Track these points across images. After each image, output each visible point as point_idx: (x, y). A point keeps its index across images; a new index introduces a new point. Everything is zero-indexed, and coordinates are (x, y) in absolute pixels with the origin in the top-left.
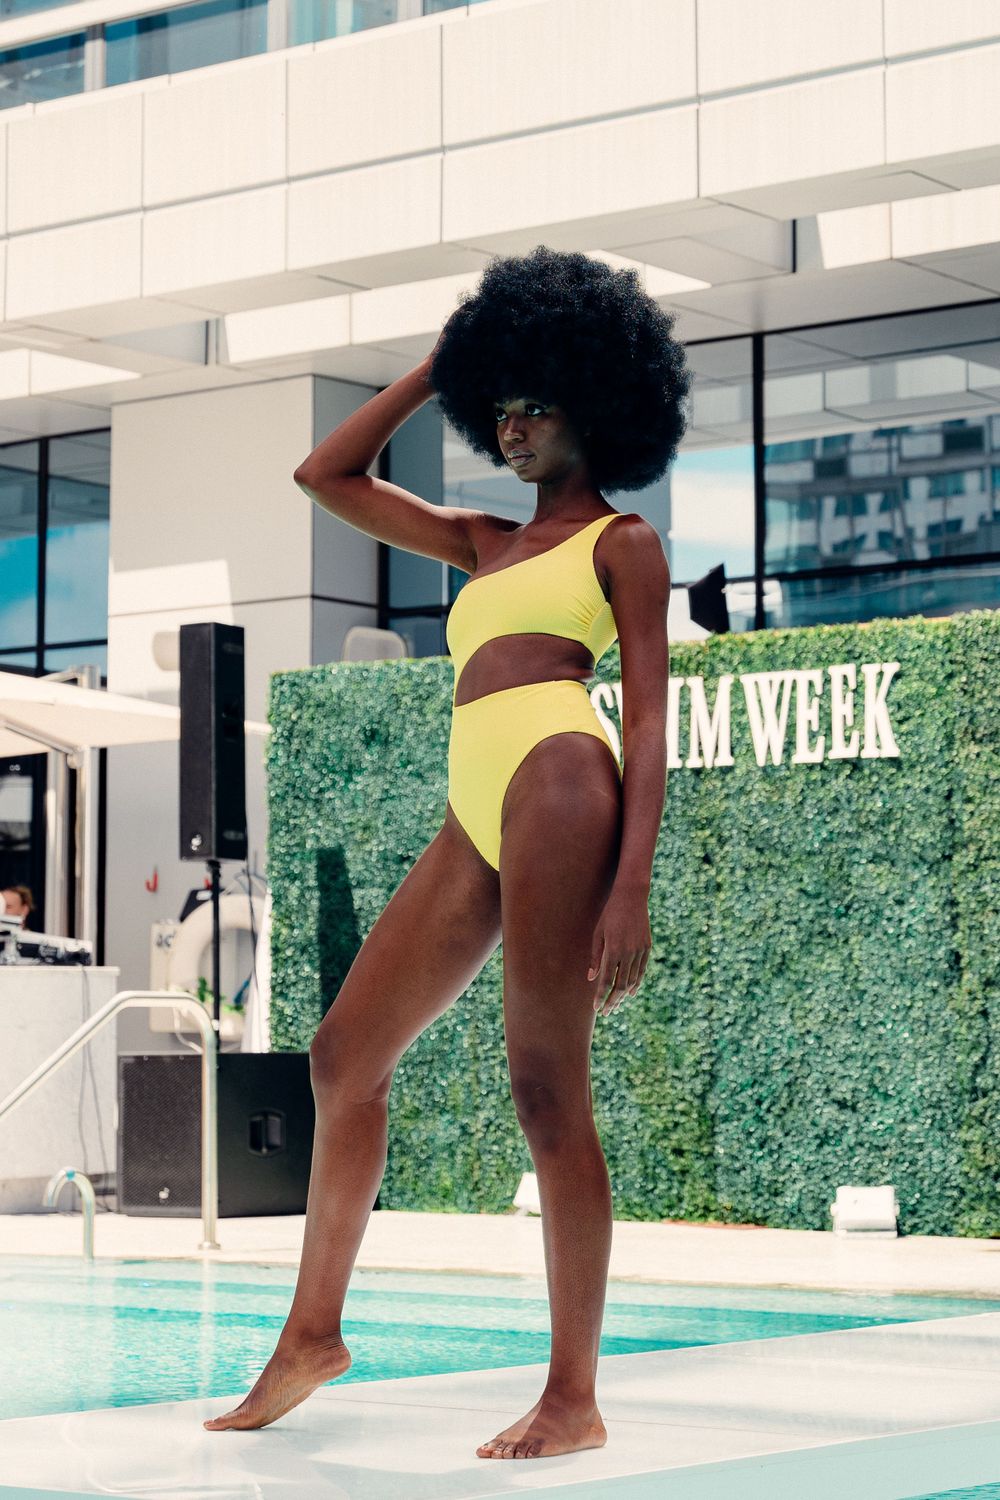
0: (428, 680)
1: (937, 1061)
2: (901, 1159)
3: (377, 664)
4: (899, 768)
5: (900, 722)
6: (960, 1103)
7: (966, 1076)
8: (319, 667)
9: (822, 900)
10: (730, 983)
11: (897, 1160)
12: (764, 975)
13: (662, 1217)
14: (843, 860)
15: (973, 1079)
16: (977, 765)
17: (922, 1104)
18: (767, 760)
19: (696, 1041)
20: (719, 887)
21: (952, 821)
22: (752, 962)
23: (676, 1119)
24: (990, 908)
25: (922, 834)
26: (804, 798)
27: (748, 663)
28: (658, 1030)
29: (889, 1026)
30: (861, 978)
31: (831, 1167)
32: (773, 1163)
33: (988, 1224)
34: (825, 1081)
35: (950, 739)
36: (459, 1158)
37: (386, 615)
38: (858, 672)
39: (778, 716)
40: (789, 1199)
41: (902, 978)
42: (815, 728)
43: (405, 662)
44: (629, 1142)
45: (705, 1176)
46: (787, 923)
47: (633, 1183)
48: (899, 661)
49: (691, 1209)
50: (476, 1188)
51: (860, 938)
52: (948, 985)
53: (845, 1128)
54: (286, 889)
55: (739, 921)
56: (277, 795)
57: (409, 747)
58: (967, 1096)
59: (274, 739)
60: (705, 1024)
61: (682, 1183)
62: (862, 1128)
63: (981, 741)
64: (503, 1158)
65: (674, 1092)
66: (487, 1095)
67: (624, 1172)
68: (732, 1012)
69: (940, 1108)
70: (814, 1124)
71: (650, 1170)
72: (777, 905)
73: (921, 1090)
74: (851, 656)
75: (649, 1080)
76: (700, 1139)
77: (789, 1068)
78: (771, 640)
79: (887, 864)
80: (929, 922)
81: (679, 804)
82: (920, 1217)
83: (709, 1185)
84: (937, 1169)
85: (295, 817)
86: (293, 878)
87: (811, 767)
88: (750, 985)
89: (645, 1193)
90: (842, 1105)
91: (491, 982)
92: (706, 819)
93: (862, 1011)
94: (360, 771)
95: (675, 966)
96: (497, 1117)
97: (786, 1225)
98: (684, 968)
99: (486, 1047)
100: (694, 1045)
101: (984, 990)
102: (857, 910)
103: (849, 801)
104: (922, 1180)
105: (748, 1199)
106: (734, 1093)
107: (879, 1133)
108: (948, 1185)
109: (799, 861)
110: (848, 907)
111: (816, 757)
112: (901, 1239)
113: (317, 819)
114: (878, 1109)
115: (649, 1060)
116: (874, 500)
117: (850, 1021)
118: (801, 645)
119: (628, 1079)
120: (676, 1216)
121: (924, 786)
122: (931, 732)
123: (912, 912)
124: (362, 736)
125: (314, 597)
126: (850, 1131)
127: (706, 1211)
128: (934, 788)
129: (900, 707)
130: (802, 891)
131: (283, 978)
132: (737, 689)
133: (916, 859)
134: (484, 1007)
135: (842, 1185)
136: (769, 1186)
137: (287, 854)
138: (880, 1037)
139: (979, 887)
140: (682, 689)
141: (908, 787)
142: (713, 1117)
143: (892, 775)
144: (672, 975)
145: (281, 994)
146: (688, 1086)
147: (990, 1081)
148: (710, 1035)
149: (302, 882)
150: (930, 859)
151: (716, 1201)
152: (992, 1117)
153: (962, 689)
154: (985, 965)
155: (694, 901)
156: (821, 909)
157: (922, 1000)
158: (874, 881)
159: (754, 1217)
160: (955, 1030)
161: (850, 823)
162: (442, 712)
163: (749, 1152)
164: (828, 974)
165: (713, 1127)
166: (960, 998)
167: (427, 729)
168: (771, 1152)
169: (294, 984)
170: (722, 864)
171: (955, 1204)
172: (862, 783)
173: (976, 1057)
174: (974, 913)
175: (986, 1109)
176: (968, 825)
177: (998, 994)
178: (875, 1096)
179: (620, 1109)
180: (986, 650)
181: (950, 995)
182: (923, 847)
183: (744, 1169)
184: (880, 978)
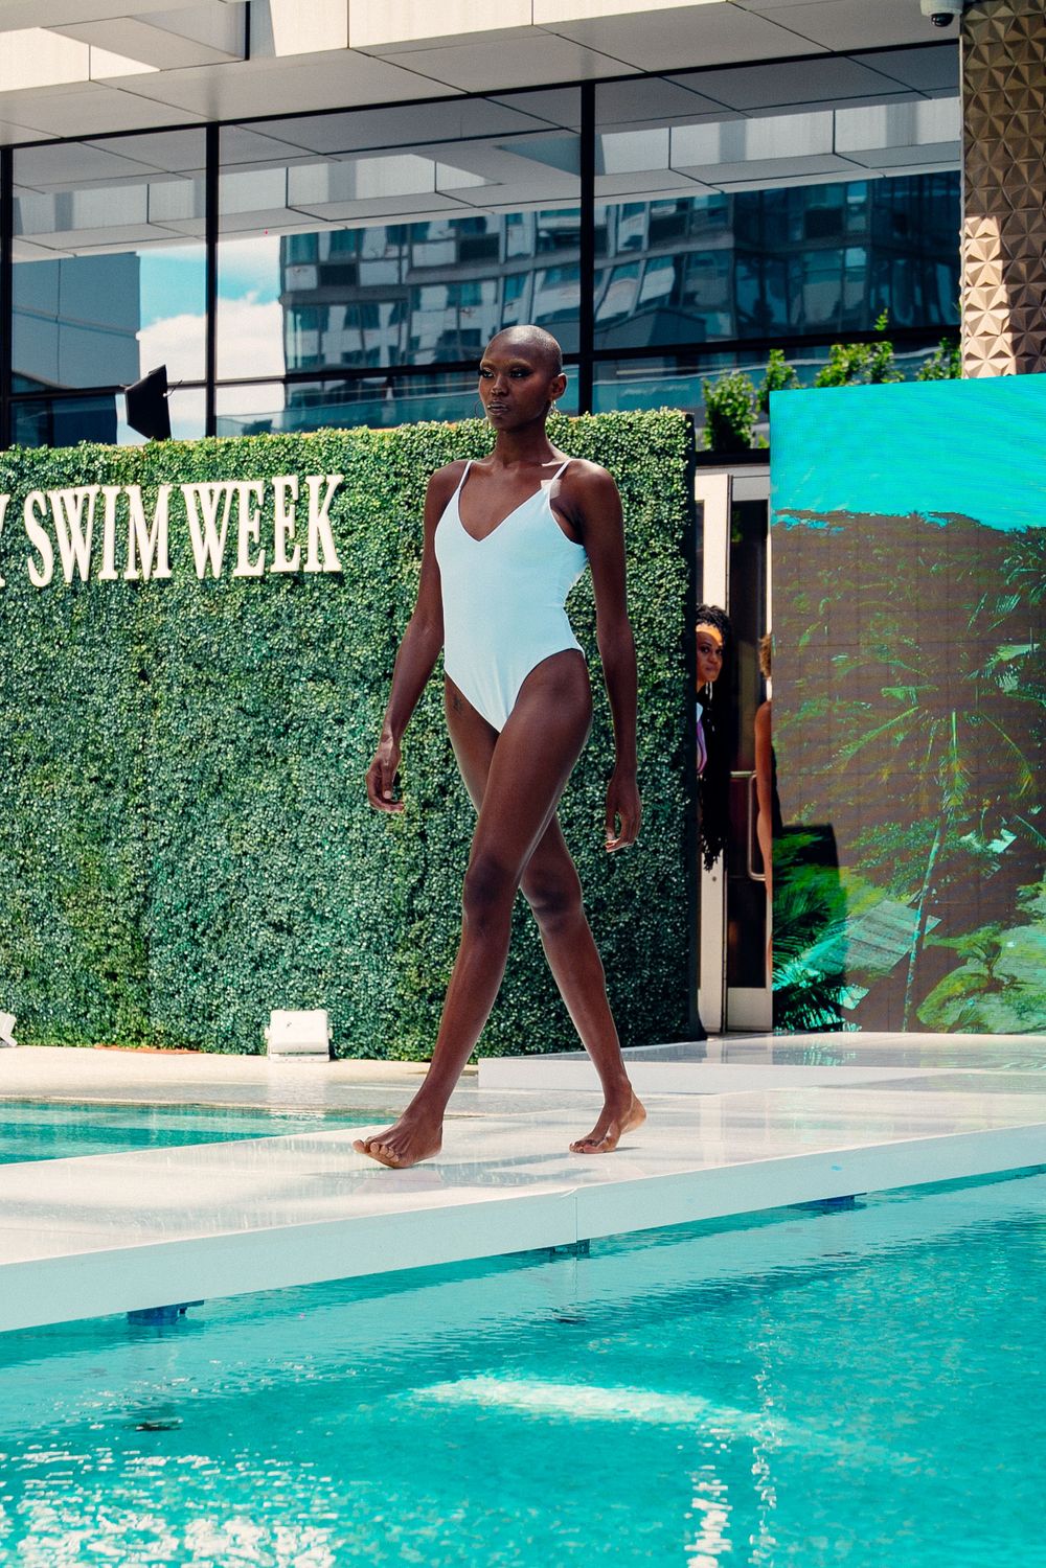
1: (374, 883)
2: (337, 982)
4: (342, 584)
5: (343, 536)
6: (396, 925)
7: (402, 899)
9: (261, 718)
10: (166, 803)
11: (333, 983)
12: (200, 795)
13: (94, 1042)
14: (283, 677)
15: (410, 902)
17: (358, 927)
18: (205, 574)
19: (131, 863)
20: (155, 704)
21: (394, 639)
22: (189, 782)
23: (109, 942)
25: (364, 652)
26: (244, 613)
27: (188, 471)
28: (91, 851)
29: (327, 848)
30: (299, 798)
31: (265, 991)
32: (207, 987)
33: (422, 1046)
34: (261, 904)
35: (393, 553)
38: (301, 483)
39: (219, 528)
40: (224, 1023)
41: (341, 799)
42: (256, 540)
44: (61, 966)
45: (138, 1000)
46: (223, 742)
47: (64, 1008)
48: (343, 472)
49: (123, 1033)
51: (299, 758)
53: (281, 951)
55: (176, 739)
58: (404, 919)
60: (140, 845)
61: (115, 1007)
62: (298, 951)
65: (106, 915)
67: (55, 996)
68: (167, 833)
69: (376, 931)
70: (250, 947)
71: (82, 994)
72: (215, 723)
73: (358, 913)
74: (294, 467)
75: (82, 902)
76: (133, 962)
77: (224, 890)
78: (212, 448)
79: (328, 682)
80: (368, 743)
81: (115, 617)
82: (354, 1040)
83: (142, 1009)
84: (372, 992)
87: (251, 581)
88: (186, 805)
89: (77, 1017)
90: (278, 927)
92: (143, 633)
93: (301, 832)
95: (110, 785)
97: (220, 1049)
98: (119, 788)
100: (128, 866)
101: (422, 812)
102: (296, 729)
103: (290, 617)
104: (357, 1003)
105: (182, 1023)
106: (168, 915)
107: (315, 956)
108: (383, 1008)
109: (238, 678)
110: (287, 726)
111: (258, 571)
112: (334, 1064)
114: (314, 932)
115: (82, 879)
117: (287, 842)
118: (243, 454)
119: (60, 901)
120: (108, 1040)
121: (365, 602)
122: (373, 547)
123: (352, 732)
126: (286, 955)
127: (138, 1037)
128: (377, 605)
129: (343, 520)
130: (240, 708)
132: (176, 498)
133: (357, 677)
135: (276, 1008)
136: (203, 1010)
138: (317, 859)
140: (119, 497)
141: (351, 603)
142: (147, 939)
143: (335, 590)
144: (106, 795)
146: (122, 909)
147: (427, 903)
148: (145, 856)
150: (370, 678)
151: (148, 1025)
152: (427, 940)
153: (407, 503)
154: (424, 787)
155: (130, 719)
156: (261, 728)
157: (360, 821)
158: (314, 700)
159: (188, 1041)
160: (393, 852)
161: (291, 640)
163: (183, 975)
164: (265, 795)
165: (147, 951)
168: (205, 975)
170: (158, 681)
171: (389, 1027)
172: (302, 599)
173: (413, 879)
175: (422, 931)
177: (436, 816)
178: (312, 919)
179: (51, 932)
180: (431, 462)
181: (389, 816)
182: (364, 665)
183: (179, 992)
184: (317, 798)
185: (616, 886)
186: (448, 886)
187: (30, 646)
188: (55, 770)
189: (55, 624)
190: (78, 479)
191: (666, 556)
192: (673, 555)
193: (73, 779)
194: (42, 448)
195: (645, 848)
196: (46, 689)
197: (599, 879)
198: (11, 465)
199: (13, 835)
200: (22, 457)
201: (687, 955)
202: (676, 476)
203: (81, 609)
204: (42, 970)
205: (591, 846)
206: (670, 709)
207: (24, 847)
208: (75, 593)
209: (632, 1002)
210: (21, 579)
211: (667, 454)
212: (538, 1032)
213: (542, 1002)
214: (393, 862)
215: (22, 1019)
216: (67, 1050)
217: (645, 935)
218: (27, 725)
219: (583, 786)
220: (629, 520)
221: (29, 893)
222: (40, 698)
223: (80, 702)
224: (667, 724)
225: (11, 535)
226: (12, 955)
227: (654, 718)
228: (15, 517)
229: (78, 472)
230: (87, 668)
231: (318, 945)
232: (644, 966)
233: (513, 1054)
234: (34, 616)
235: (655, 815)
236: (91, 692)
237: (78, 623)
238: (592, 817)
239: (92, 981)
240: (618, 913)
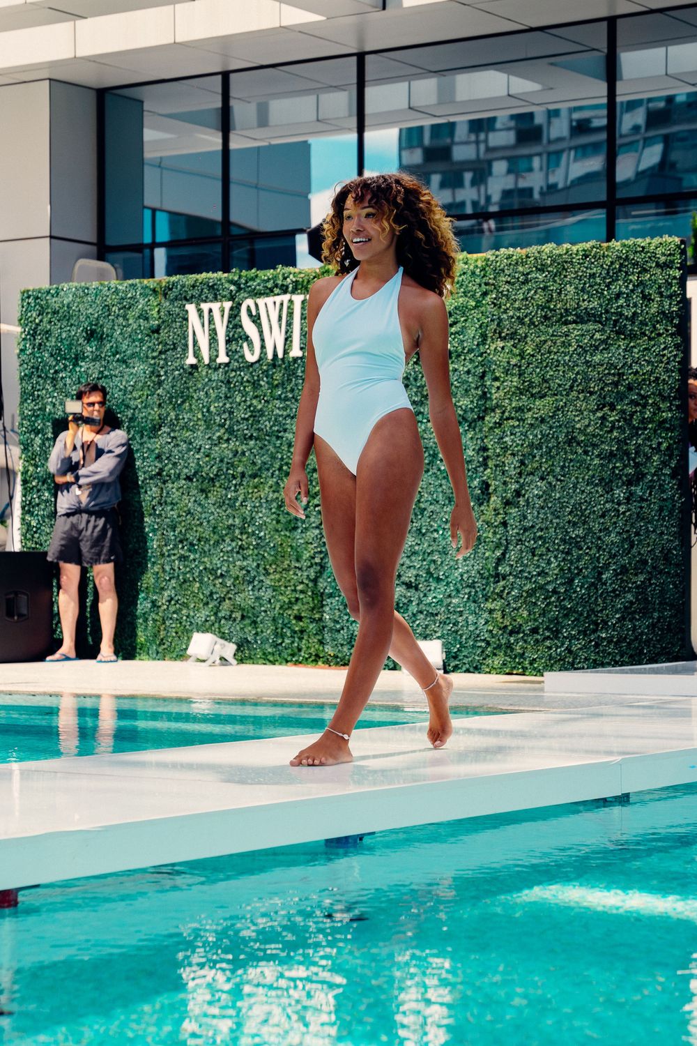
0: (129, 295)
1: (472, 556)
2: (448, 622)
3: (95, 284)
6: (487, 584)
7: (491, 566)
8: (54, 286)
11: (445, 622)
13: (287, 661)
15: (496, 568)
16: (502, 355)
17: (462, 585)
19: (311, 543)
21: (484, 393)
23: (297, 596)
24: (509, 452)
25: (464, 402)
28: (285, 535)
29: (441, 532)
30: (422, 500)
33: (505, 664)
35: (484, 337)
36: (150, 623)
37: (103, 251)
43: (114, 283)
44: (265, 611)
45: (317, 634)
47: (268, 639)
49: (307, 656)
50: (162, 643)
52: (481, 505)
53: (411, 601)
54: (32, 440)
56: (25, 375)
57: (117, 341)
58: (492, 580)
59: (23, 336)
60: (317, 532)
61: (301, 639)
62: (422, 601)
63: (505, 338)
64: (181, 623)
65: (295, 578)
66: (170, 580)
67: (262, 632)
69: (474, 587)
71: (279, 630)
73: (462, 576)
75: (279, 569)
76: (313, 609)
81: (301, 381)
82: (460, 660)
83: (319, 640)
84: (471, 628)
85: (38, 390)
86: (37, 432)
89: (276, 645)
90: (409, 586)
91: (172, 503)
93: (423, 523)
94: (84, 359)
96: (176, 595)
99: (169, 548)
100: (309, 546)
101: (504, 508)
103: (416, 380)
104: (461, 636)
105: (345, 649)
107: (433, 604)
108: (479, 639)
113: (53, 391)
114: (433, 588)
115: (279, 555)
116: (468, 176)
117: (415, 529)
119: (265, 569)
120: (297, 661)
121: (466, 369)
122: (471, 332)
124: (84, 334)
125: (51, 237)
126: (414, 604)
127: (316, 658)
128: (473, 371)
131: (30, 501)
133: (460, 419)
134: (168, 520)
137: (33, 415)
138: (435, 540)
139: (502, 438)
141: (456, 370)
142: (322, 594)
145: (29, 512)
146: (306, 574)
147: (508, 569)
148: (321, 539)
149: (44, 435)
150: (469, 419)
151: (323, 650)
152: (508, 593)
153: (493, 303)
154: (505, 491)
160: (484, 535)
161: (416, 395)
162: (139, 317)
163: (346, 618)
165: (322, 602)
166: (488, 513)
167: (129, 330)
169: (38, 505)
171: (483, 652)
173: (498, 553)
174: (498, 456)
175: (504, 588)
176: (496, 396)
177: (513, 511)
178: (431, 580)
179: (259, 589)
180: (509, 276)
181: (482, 511)
182: (465, 411)
183: (343, 629)
184: (435, 500)
185: (635, 557)
186: (522, 558)
187: (245, 401)
188: (262, 483)
189: (261, 386)
190: (277, 291)
191: (667, 336)
192: (672, 335)
193: (274, 488)
194: (253, 271)
195: (654, 531)
196: (256, 429)
197: (623, 552)
198: (232, 282)
199: (234, 526)
200: (240, 277)
201: (683, 603)
202: (674, 281)
203: (278, 376)
204: (253, 614)
205: (617, 530)
206: (671, 438)
207: (241, 534)
208: (274, 366)
209: (646, 634)
210: (240, 357)
211: (668, 266)
212: (583, 655)
213: (585, 635)
214: (485, 542)
215: (240, 646)
216: (269, 667)
217: (655, 590)
218: (243, 453)
219: (612, 490)
220: (642, 311)
221: (245, 563)
222: (252, 435)
223: (278, 438)
224: (668, 448)
225: (233, 328)
226: (234, 605)
227: (660, 444)
228: (236, 316)
229: (276, 286)
230: (282, 415)
231: (435, 597)
232: (654, 610)
233: (566, 669)
234: (248, 381)
235: (661, 509)
236: (285, 430)
237: (277, 386)
238: (618, 511)
239: (286, 621)
240: (636, 575)
